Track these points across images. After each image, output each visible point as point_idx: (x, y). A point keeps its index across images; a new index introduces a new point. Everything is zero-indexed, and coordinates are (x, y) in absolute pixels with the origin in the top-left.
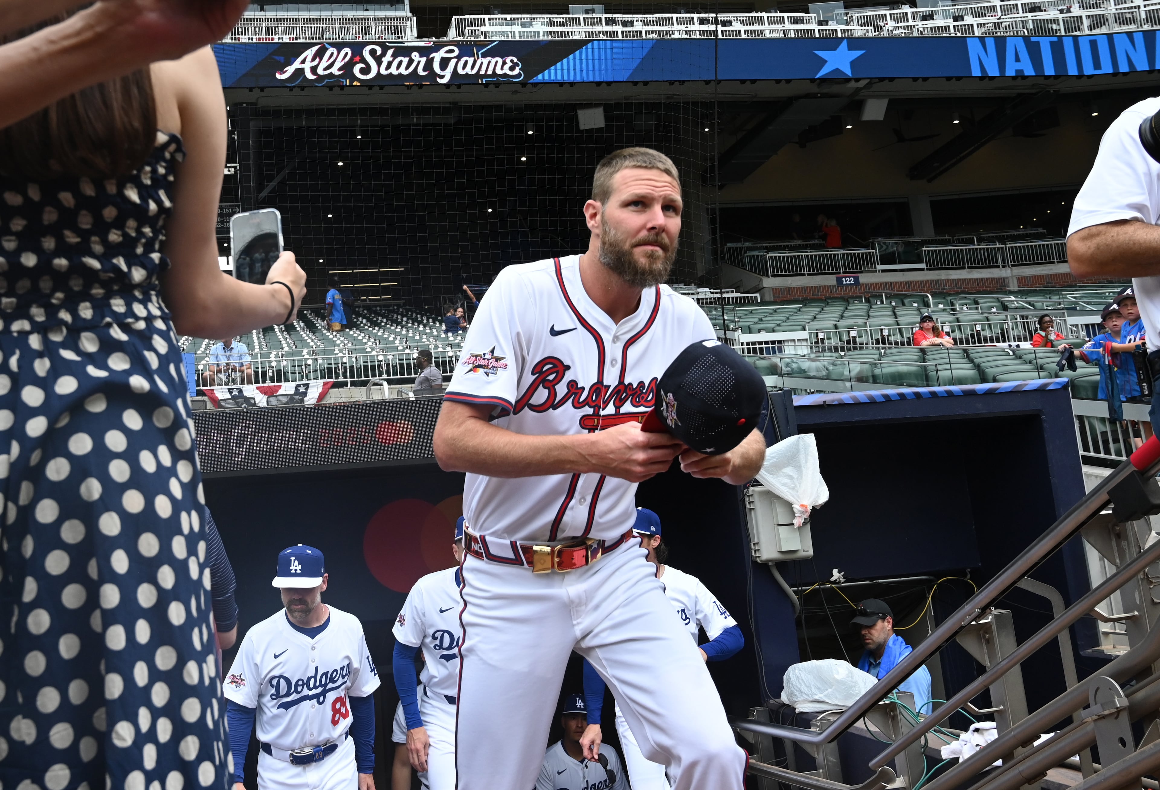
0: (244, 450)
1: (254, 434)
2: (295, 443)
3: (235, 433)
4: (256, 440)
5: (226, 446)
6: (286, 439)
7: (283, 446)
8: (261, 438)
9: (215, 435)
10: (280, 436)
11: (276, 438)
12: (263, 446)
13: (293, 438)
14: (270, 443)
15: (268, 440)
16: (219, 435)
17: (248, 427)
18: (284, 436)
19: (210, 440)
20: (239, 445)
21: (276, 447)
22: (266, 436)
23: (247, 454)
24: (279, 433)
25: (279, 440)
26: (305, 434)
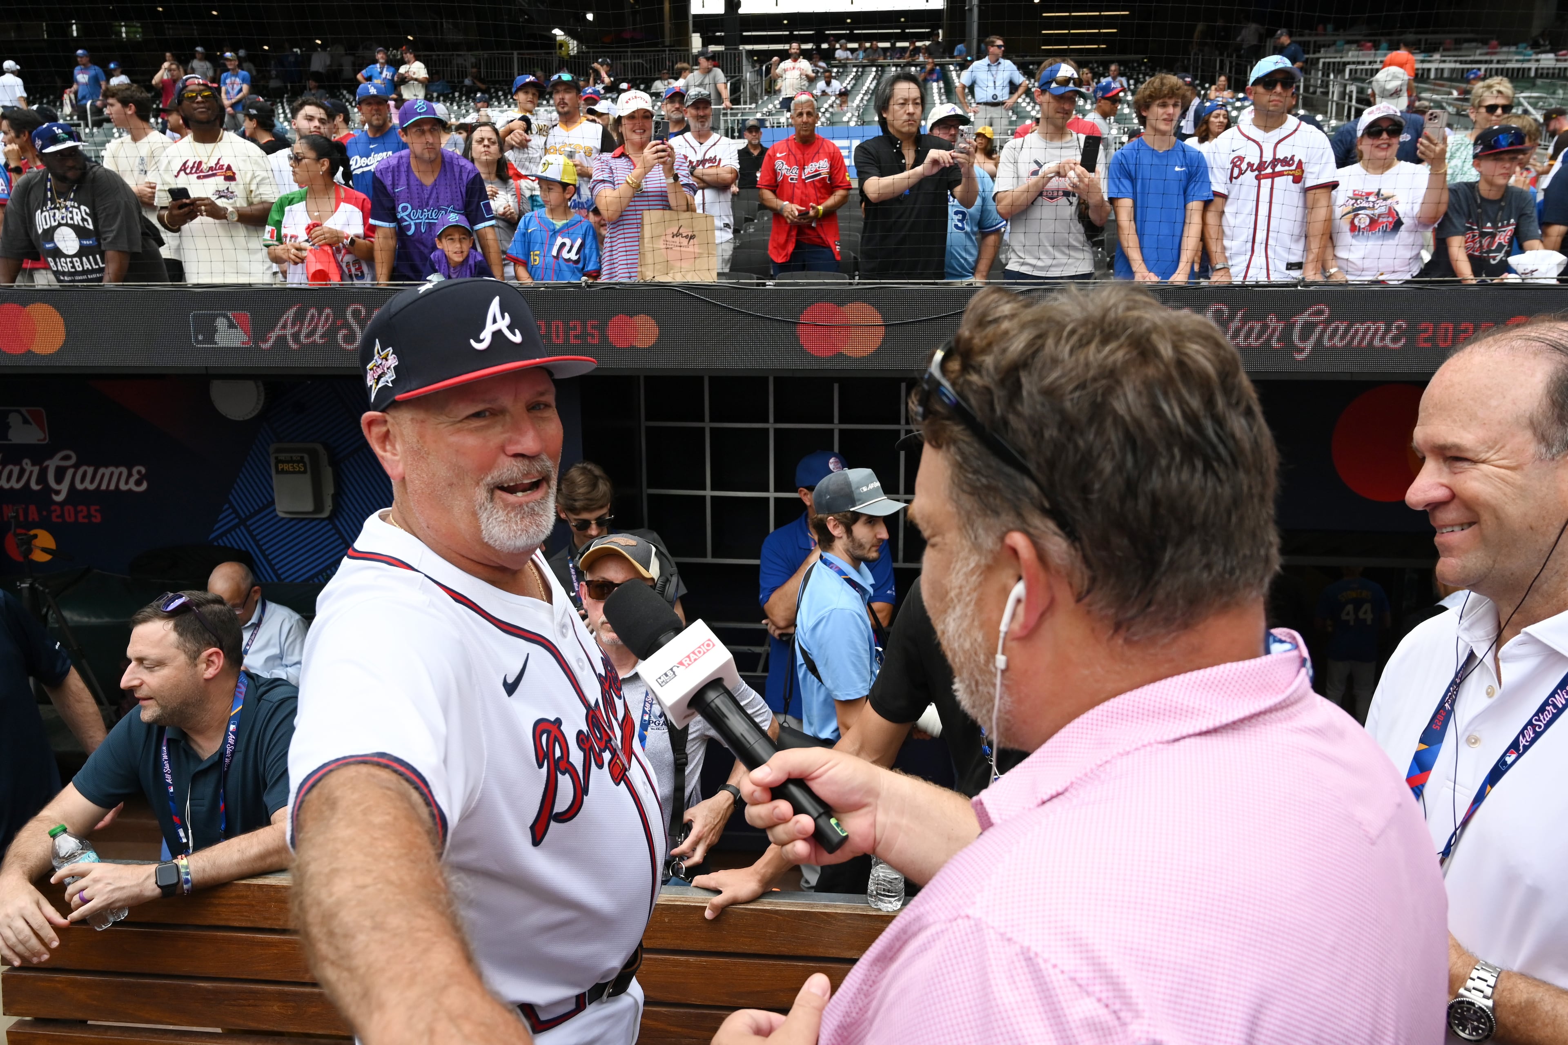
0: (1309, 345)
1: (1327, 322)
2: (1382, 339)
3: (1300, 320)
4: (1329, 331)
5: (1286, 336)
6: (1370, 333)
7: (1365, 343)
8: (1336, 330)
9: (1272, 320)
10: (1362, 328)
11: (1357, 331)
12: (1336, 340)
13: (1380, 333)
14: (1348, 338)
15: (1346, 332)
16: (1278, 321)
17: (1320, 313)
18: (1369, 328)
19: (1265, 327)
20: (1304, 337)
21: (1355, 343)
22: (1342, 327)
23: (1314, 350)
24: (1362, 324)
25: (1360, 334)
26: (1399, 328)
